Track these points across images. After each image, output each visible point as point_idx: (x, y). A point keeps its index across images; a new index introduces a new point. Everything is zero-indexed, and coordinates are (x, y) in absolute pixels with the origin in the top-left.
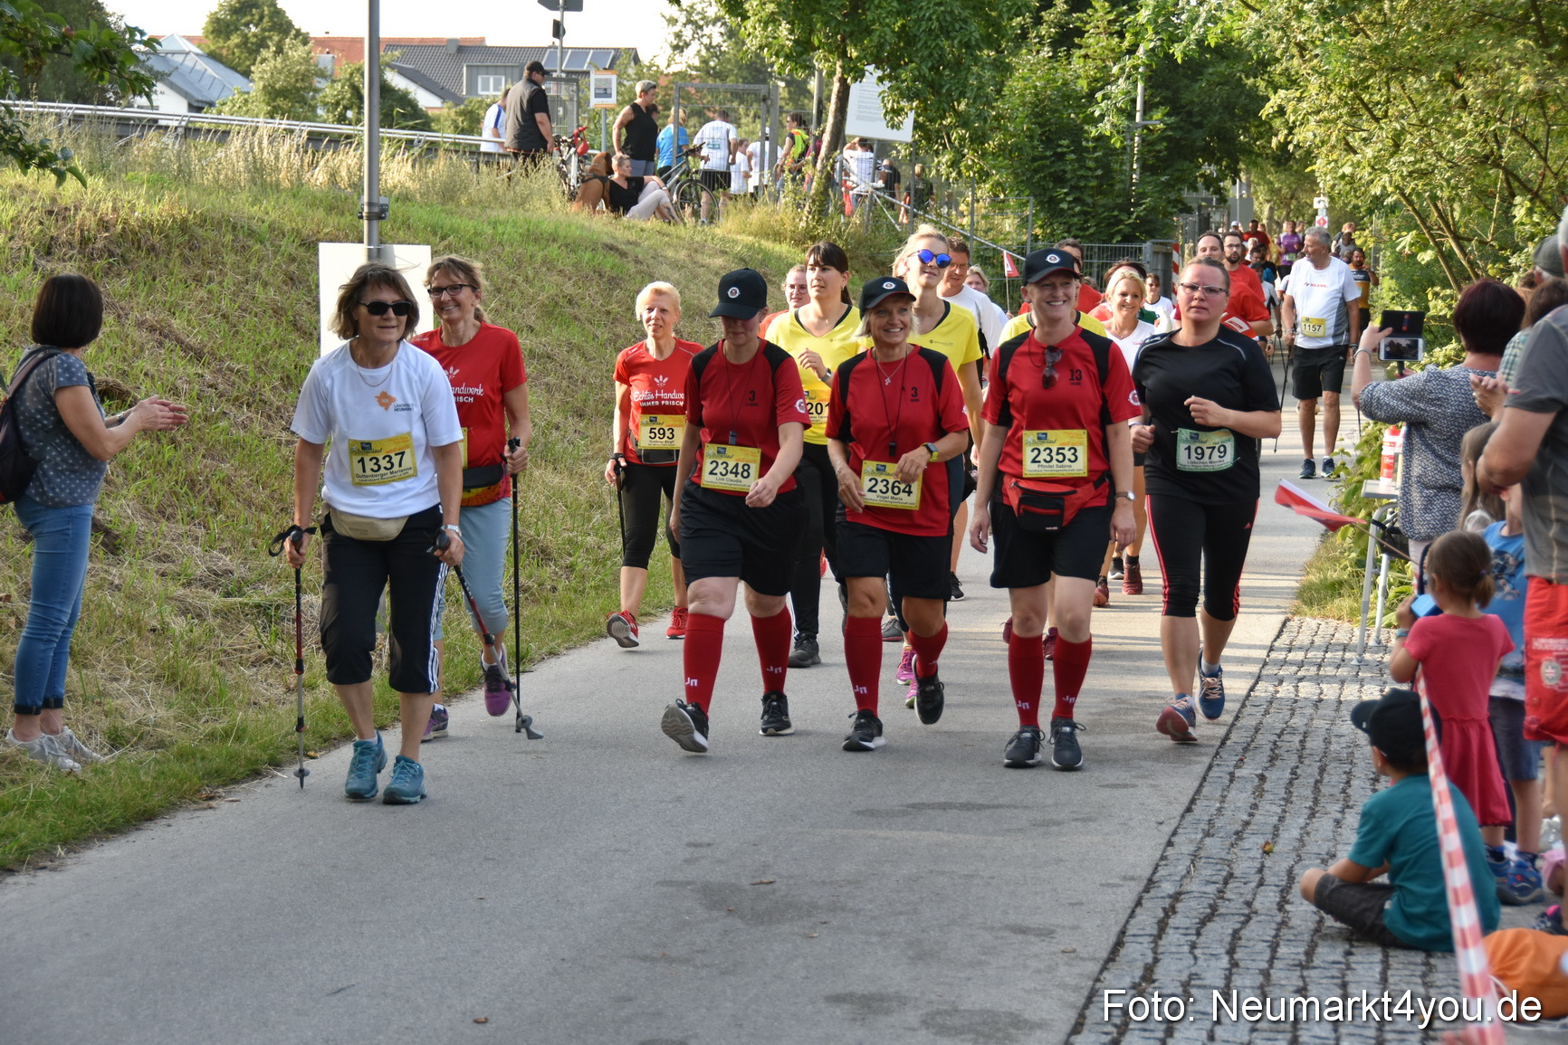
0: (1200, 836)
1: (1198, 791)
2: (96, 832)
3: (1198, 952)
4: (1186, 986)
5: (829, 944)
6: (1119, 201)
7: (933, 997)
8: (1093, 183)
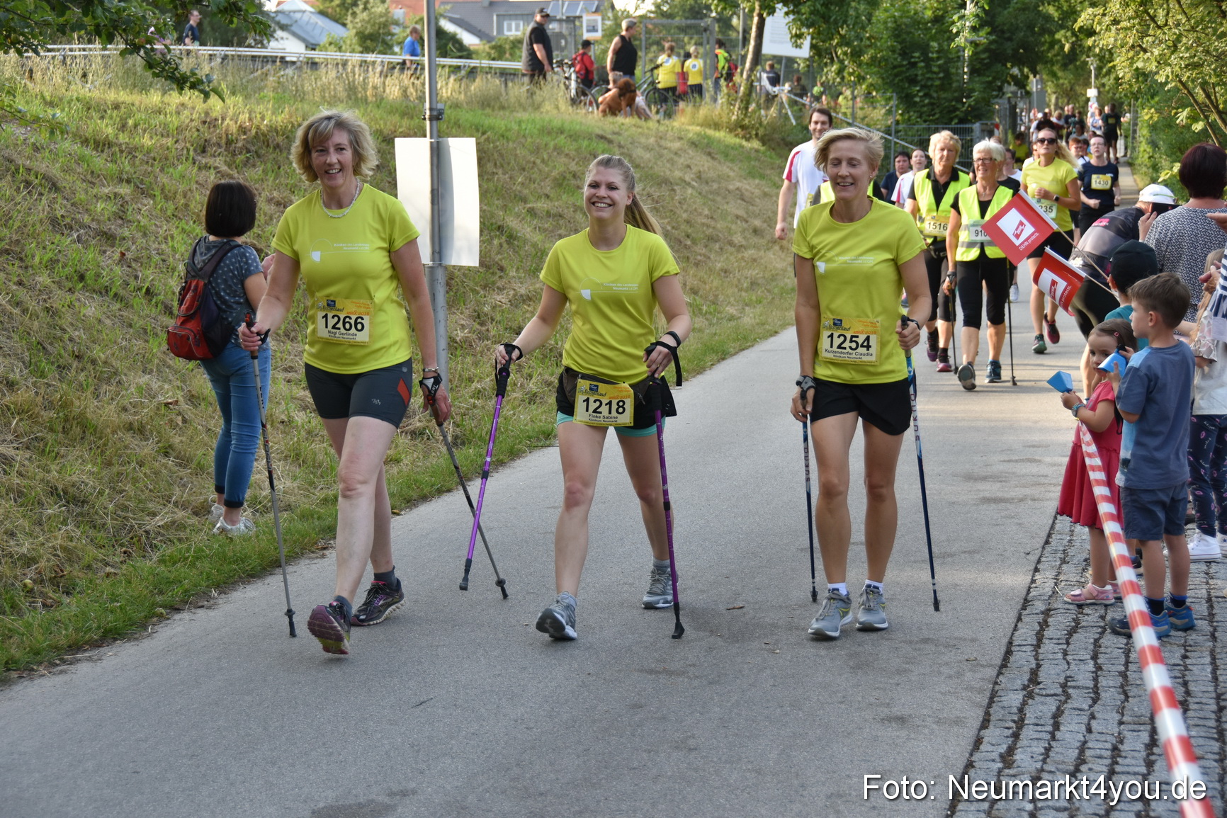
0: (1058, 563)
1: (1052, 527)
2: (240, 577)
3: (1069, 658)
4: (1064, 686)
5: (789, 658)
6: (956, 94)
7: (872, 700)
8: (937, 83)
